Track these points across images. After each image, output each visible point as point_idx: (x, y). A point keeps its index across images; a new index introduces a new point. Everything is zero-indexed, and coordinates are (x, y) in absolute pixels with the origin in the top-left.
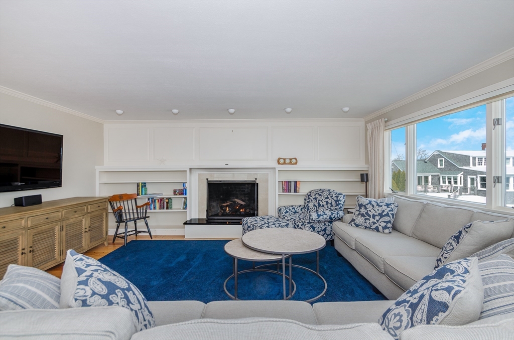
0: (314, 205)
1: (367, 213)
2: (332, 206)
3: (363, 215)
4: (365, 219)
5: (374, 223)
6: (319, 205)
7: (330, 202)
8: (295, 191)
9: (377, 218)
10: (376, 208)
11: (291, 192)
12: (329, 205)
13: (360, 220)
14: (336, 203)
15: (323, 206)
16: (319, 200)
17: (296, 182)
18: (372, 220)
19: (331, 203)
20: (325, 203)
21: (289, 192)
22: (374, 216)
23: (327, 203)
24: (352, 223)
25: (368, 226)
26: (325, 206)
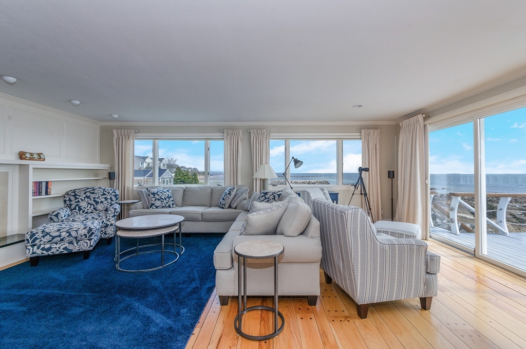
0: (89, 203)
1: (160, 198)
2: (112, 200)
3: (159, 200)
4: (162, 202)
5: (167, 203)
6: (97, 203)
7: (109, 197)
8: (47, 193)
9: (167, 199)
10: (164, 194)
11: (41, 195)
12: (109, 201)
13: (158, 203)
14: (116, 198)
15: (102, 202)
16: (94, 198)
17: (47, 183)
18: (165, 201)
19: (111, 198)
20: (103, 200)
21: (39, 195)
22: (165, 199)
23: (106, 199)
24: (153, 206)
25: (164, 205)
26: (104, 202)
